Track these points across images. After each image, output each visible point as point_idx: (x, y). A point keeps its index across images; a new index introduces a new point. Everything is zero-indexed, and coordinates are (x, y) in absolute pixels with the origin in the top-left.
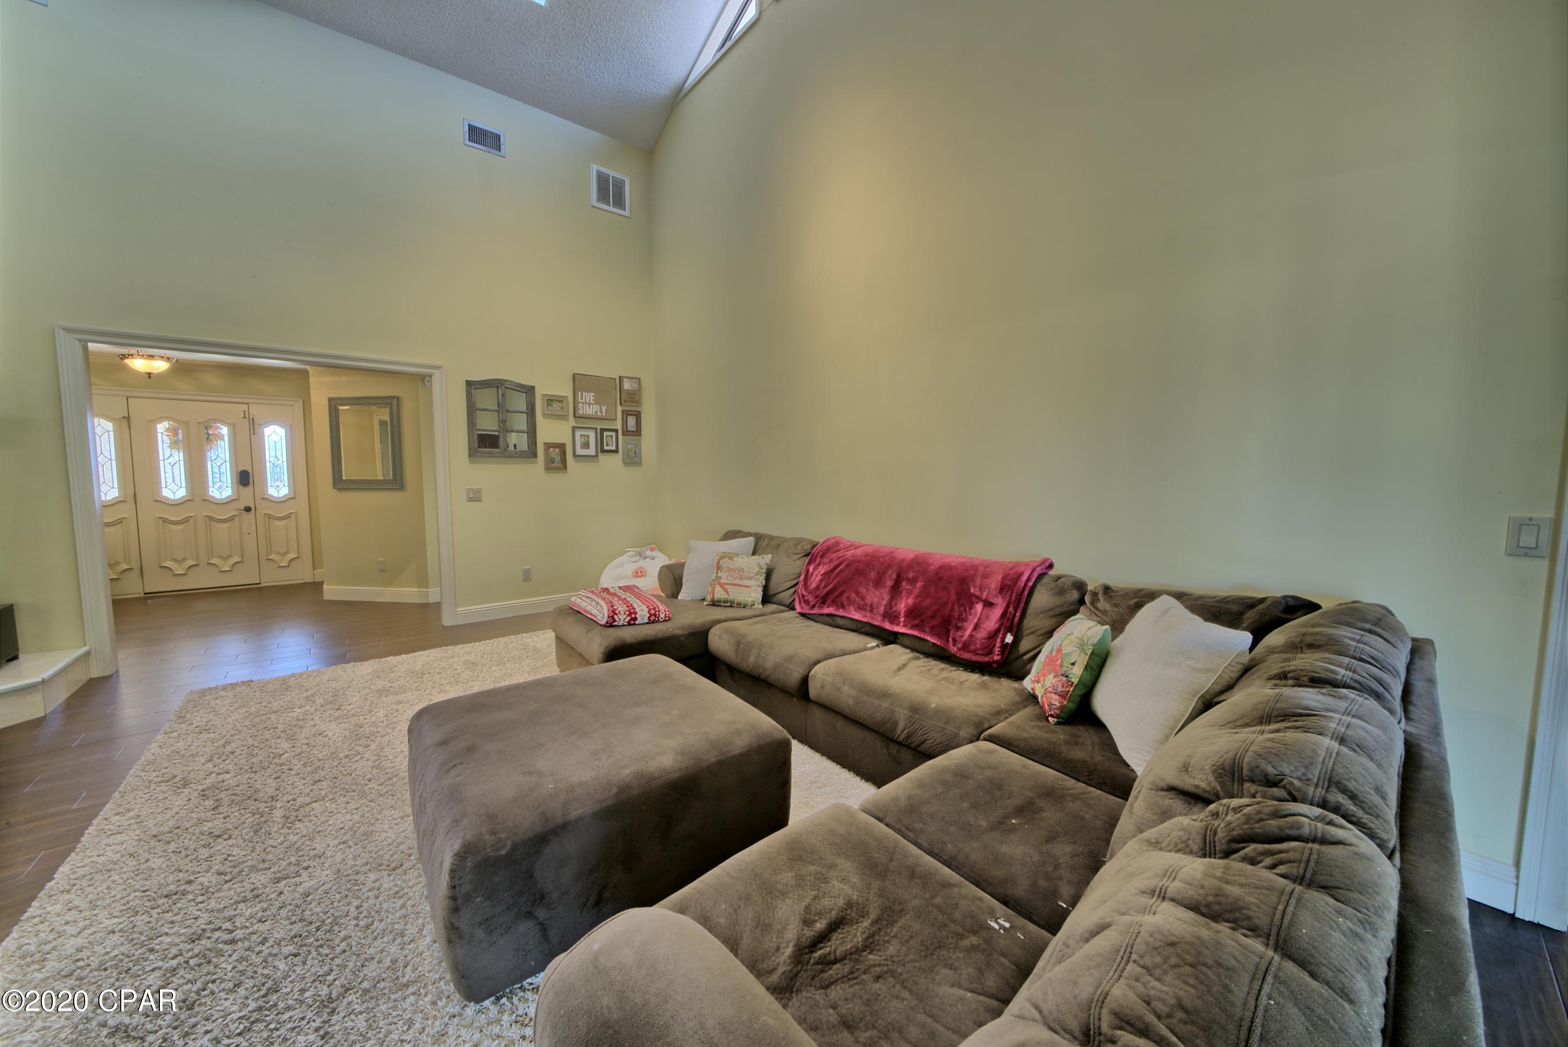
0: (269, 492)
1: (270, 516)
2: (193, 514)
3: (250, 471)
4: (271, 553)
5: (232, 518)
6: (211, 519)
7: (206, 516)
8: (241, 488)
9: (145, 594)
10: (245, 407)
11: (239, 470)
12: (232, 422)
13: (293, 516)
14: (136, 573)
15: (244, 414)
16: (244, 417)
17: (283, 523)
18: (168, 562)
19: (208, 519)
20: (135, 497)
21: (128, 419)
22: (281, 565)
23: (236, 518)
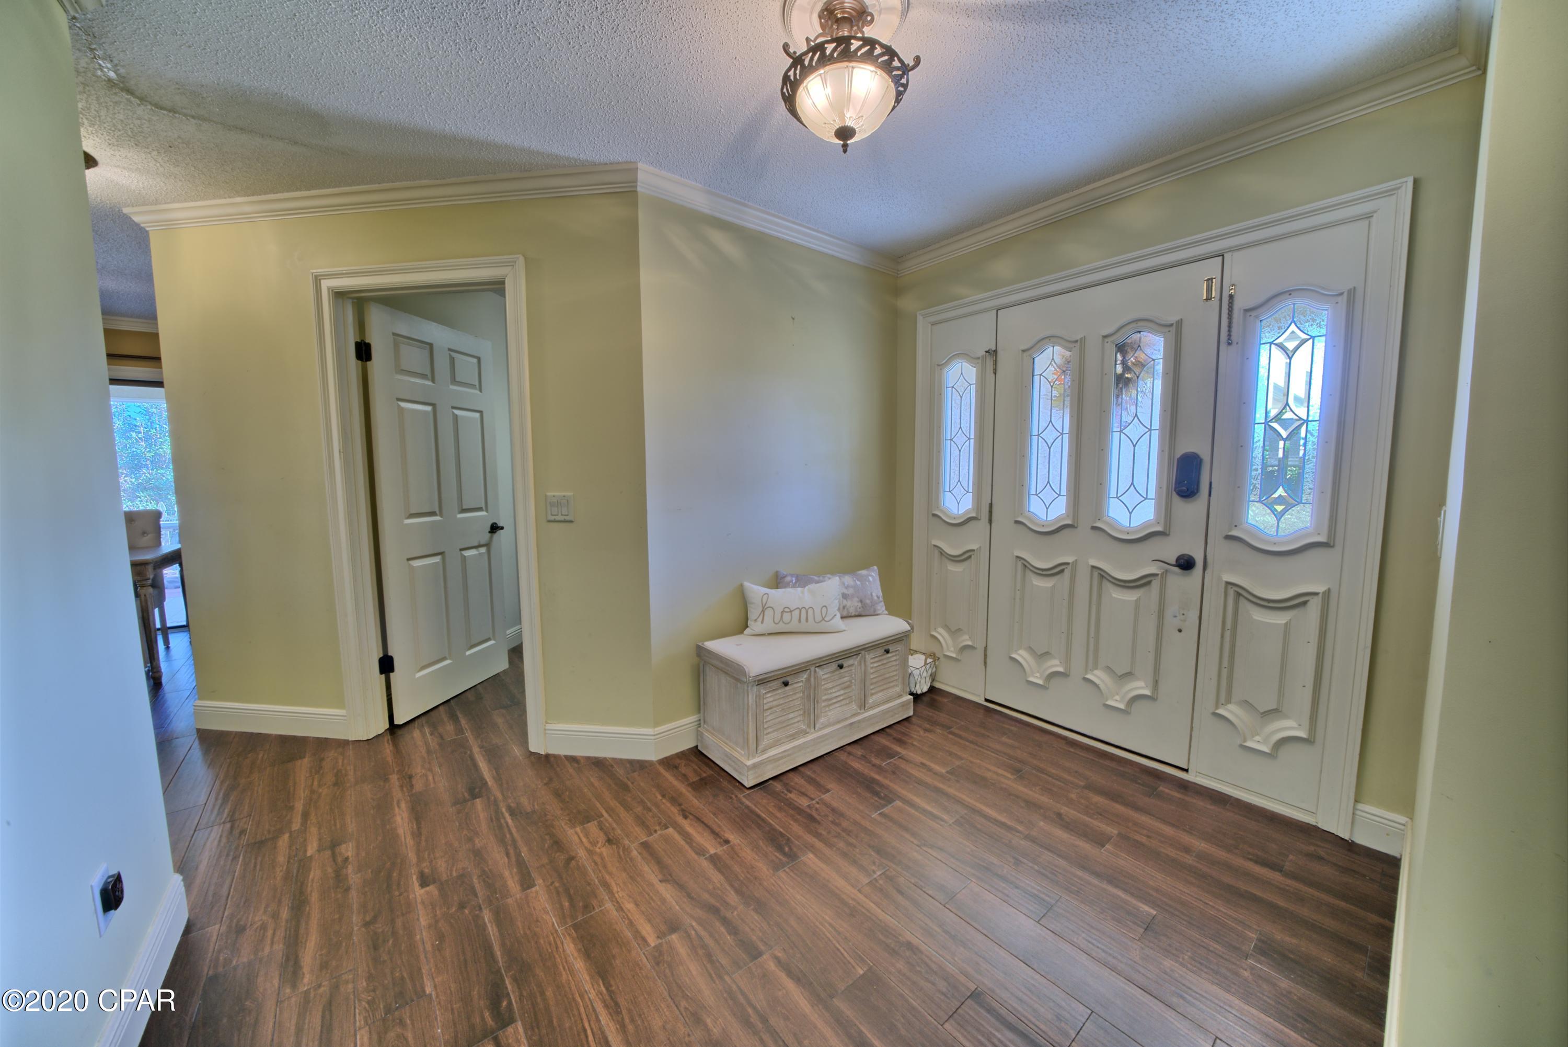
0: (1251, 520)
1: (1239, 593)
2: (1070, 559)
3: (1206, 457)
4: (1229, 701)
5: (1143, 582)
6: (1103, 575)
7: (1093, 567)
8: (1177, 500)
9: (987, 700)
10: (1212, 268)
11: (1179, 454)
12: (1173, 319)
13: (1314, 605)
14: (979, 655)
15: (1209, 290)
16: (1209, 299)
17: (1280, 619)
18: (1022, 652)
19: (1096, 574)
20: (991, 512)
21: (993, 353)
22: (1249, 744)
23: (1156, 583)
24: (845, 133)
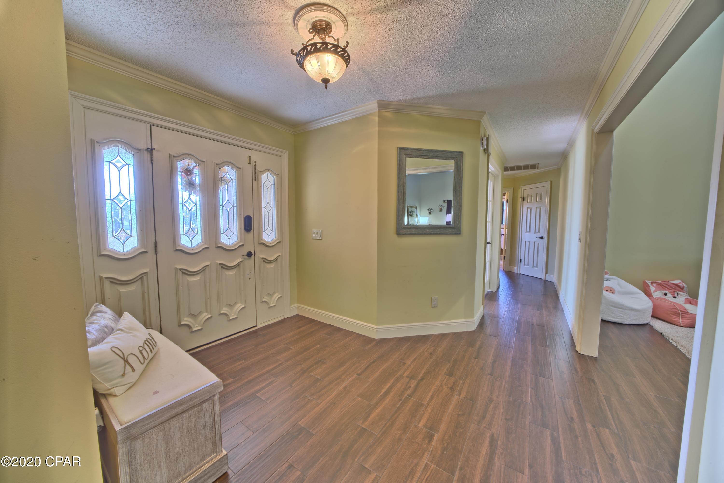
1: (264, 261)
2: (208, 263)
3: (252, 217)
4: (264, 296)
5: (237, 265)
6: (223, 267)
8: (245, 233)
11: (245, 216)
13: (279, 259)
15: (249, 160)
16: (249, 163)
17: (273, 265)
18: (186, 319)
19: (220, 267)
20: (156, 247)
21: (151, 151)
22: (270, 305)
23: (241, 265)
24: (326, 81)
